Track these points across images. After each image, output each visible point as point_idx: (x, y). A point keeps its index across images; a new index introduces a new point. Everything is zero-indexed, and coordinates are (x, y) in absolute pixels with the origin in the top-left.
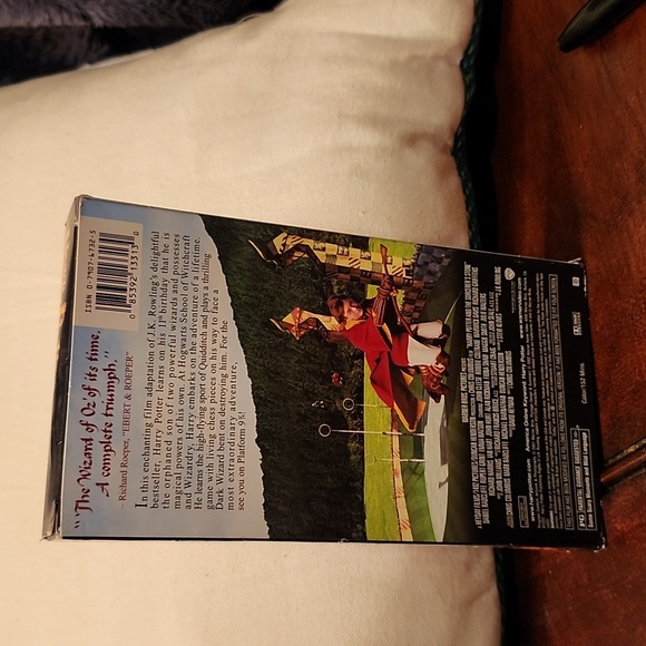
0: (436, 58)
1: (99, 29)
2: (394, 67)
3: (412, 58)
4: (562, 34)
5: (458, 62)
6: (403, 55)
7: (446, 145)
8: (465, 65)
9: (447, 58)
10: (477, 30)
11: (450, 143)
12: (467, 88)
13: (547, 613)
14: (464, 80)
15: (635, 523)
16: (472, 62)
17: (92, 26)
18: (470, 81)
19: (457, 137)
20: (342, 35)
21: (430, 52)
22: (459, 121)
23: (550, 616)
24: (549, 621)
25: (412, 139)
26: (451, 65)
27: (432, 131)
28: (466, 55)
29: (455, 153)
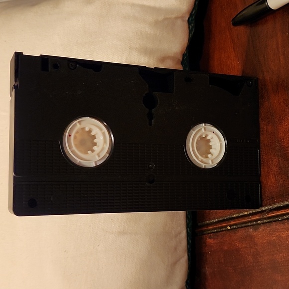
0: (176, 18)
2: (157, 23)
3: (165, 19)
5: (187, 19)
6: (161, 18)
8: (190, 19)
9: (182, 17)
11: (181, 58)
12: (190, 31)
14: (189, 27)
15: (244, 246)
16: (193, 17)
21: (174, 16)
22: (185, 49)
23: (208, 270)
24: (207, 272)
25: (163, 59)
26: (183, 21)
27: (172, 55)
28: (191, 15)
29: (182, 63)
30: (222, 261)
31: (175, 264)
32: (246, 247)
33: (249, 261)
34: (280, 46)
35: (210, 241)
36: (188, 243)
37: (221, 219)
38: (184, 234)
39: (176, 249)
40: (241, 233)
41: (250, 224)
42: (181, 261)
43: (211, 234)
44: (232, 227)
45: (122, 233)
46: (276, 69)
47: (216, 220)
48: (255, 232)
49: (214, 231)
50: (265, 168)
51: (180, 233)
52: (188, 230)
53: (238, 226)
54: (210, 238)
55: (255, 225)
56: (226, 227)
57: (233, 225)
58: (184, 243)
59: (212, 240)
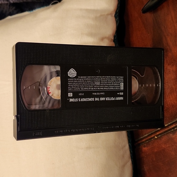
0: (108, 15)
1: (12, 3)
2: (96, 18)
3: (101, 15)
4: (143, 9)
5: (114, 15)
6: (98, 15)
7: (112, 39)
8: (116, 16)
9: (111, 14)
10: (119, 5)
11: (113, 38)
12: (117, 22)
13: (145, 167)
14: (116, 20)
15: (168, 146)
16: (118, 14)
17: (10, 3)
18: (118, 20)
19: (114, 37)
20: (81, 10)
21: (106, 13)
22: (115, 32)
23: (146, 168)
24: (145, 169)
25: (102, 39)
26: (112, 16)
27: (108, 36)
28: (116, 13)
29: (114, 41)
30: (155, 159)
31: (124, 166)
32: (169, 147)
33: (172, 155)
34: (173, 18)
35: (145, 149)
36: (131, 153)
37: (150, 133)
38: (127, 146)
39: (123, 156)
40: (165, 138)
41: (169, 131)
42: (128, 164)
43: (145, 144)
44: (158, 137)
45: (88, 148)
46: (173, 32)
47: (147, 135)
48: (174, 135)
49: (146, 142)
50: (175, 93)
51: (125, 146)
52: (130, 144)
53: (162, 135)
54: (144, 147)
55: (173, 131)
56: (154, 137)
57: (159, 135)
58: (128, 153)
59: (146, 148)
